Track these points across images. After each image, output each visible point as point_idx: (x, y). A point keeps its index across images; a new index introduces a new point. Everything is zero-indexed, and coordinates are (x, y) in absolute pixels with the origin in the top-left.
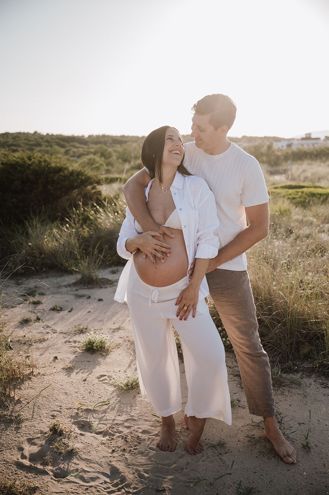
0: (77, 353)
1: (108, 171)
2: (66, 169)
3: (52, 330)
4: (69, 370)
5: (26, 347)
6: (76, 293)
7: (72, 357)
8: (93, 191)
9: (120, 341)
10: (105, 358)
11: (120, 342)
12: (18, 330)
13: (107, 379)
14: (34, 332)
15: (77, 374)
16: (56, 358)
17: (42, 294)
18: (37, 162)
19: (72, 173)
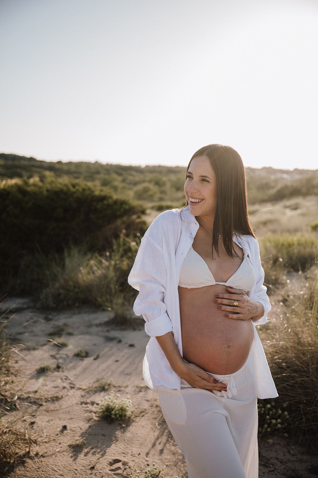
0: (92, 421)
1: (161, 199)
2: (110, 197)
3: (71, 384)
4: (76, 449)
5: (34, 407)
6: (107, 334)
7: (85, 426)
8: (138, 220)
9: (146, 406)
10: (124, 431)
11: (146, 408)
12: (33, 381)
13: (122, 467)
14: (50, 385)
15: (85, 456)
16: (65, 428)
17: (70, 334)
18: (81, 190)
19: (116, 202)
